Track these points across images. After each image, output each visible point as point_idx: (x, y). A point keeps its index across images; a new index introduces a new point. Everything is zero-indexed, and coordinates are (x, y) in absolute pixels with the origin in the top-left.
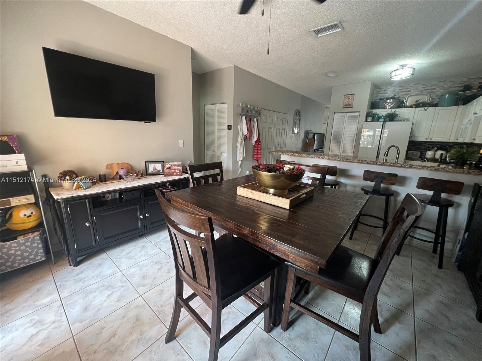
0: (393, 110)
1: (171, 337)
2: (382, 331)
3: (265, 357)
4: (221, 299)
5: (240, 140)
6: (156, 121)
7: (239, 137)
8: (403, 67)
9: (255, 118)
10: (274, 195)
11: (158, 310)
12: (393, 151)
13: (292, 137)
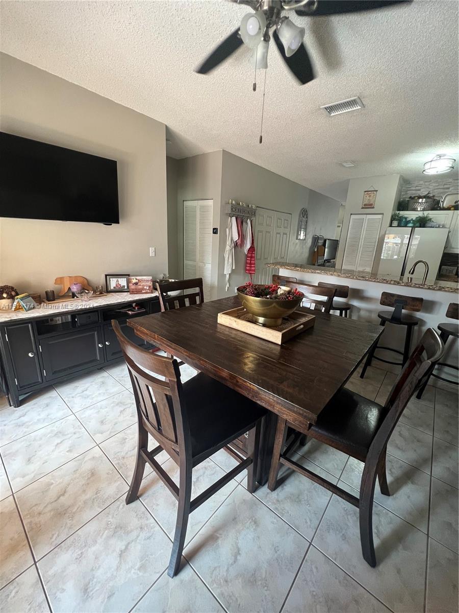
0: (426, 213)
1: (133, 496)
2: (390, 492)
3: (247, 522)
4: (191, 455)
5: (228, 248)
6: (119, 223)
7: (228, 243)
8: (440, 157)
9: (249, 220)
10: (264, 325)
11: (118, 463)
12: (421, 268)
13: (296, 244)
